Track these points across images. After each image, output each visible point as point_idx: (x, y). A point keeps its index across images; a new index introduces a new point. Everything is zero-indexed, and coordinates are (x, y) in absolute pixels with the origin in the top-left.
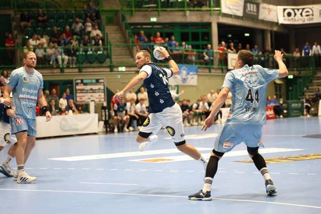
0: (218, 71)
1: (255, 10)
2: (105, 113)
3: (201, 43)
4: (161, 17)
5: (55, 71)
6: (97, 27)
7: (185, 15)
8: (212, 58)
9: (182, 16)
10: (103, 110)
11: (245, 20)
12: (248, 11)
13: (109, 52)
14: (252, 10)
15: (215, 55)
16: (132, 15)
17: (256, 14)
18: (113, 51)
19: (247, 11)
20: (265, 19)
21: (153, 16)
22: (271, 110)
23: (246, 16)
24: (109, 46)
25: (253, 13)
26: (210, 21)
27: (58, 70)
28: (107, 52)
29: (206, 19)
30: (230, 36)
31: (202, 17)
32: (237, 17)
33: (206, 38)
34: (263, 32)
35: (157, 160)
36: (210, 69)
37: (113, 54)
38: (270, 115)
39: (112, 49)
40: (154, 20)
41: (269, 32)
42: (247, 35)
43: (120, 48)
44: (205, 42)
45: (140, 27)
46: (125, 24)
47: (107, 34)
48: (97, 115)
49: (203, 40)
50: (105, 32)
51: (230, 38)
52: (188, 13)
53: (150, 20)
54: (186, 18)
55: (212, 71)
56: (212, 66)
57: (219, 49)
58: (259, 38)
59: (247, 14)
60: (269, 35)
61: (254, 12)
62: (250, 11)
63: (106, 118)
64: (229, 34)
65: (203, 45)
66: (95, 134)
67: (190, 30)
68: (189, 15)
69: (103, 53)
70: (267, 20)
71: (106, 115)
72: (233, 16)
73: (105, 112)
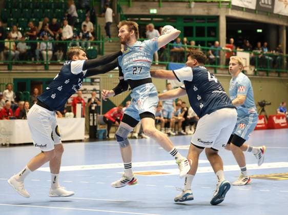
0: (225, 72)
1: (270, 3)
2: (94, 118)
3: (206, 39)
4: (161, 8)
5: (39, 68)
6: (88, 19)
7: (190, 7)
8: (218, 57)
9: (186, 7)
10: (91, 114)
11: (258, 14)
12: (262, 4)
13: (101, 47)
14: (266, 3)
15: (222, 53)
16: (129, 6)
17: (270, 7)
18: (105, 47)
19: (260, 3)
20: (280, 14)
21: (153, 7)
22: (283, 118)
23: (259, 9)
24: (101, 41)
25: (268, 6)
26: (218, 14)
27: (42, 67)
28: (99, 48)
29: (214, 12)
30: (240, 31)
31: (209, 9)
32: (248, 10)
33: (213, 34)
34: (278, 28)
35: (150, 174)
36: (215, 69)
37: (105, 50)
38: (282, 123)
39: (105, 44)
40: (154, 11)
41: (285, 27)
42: (259, 31)
43: (115, 44)
44: (211, 39)
45: (137, 19)
46: (121, 15)
47: (99, 26)
48: (84, 119)
49: (209, 35)
50: (98, 25)
51: (240, 34)
52: (193, 4)
53: (149, 12)
54: (191, 11)
55: (218, 71)
56: (219, 66)
57: (227, 47)
58: (273, 34)
59: (261, 7)
60: (285, 32)
61: (268, 4)
62: (265, 4)
63: (94, 123)
64: (239, 30)
65: (208, 42)
66: (81, 141)
67: (195, 24)
68: (194, 7)
69: (94, 48)
70: (283, 14)
71: (94, 120)
72: (244, 9)
73: (94, 116)
